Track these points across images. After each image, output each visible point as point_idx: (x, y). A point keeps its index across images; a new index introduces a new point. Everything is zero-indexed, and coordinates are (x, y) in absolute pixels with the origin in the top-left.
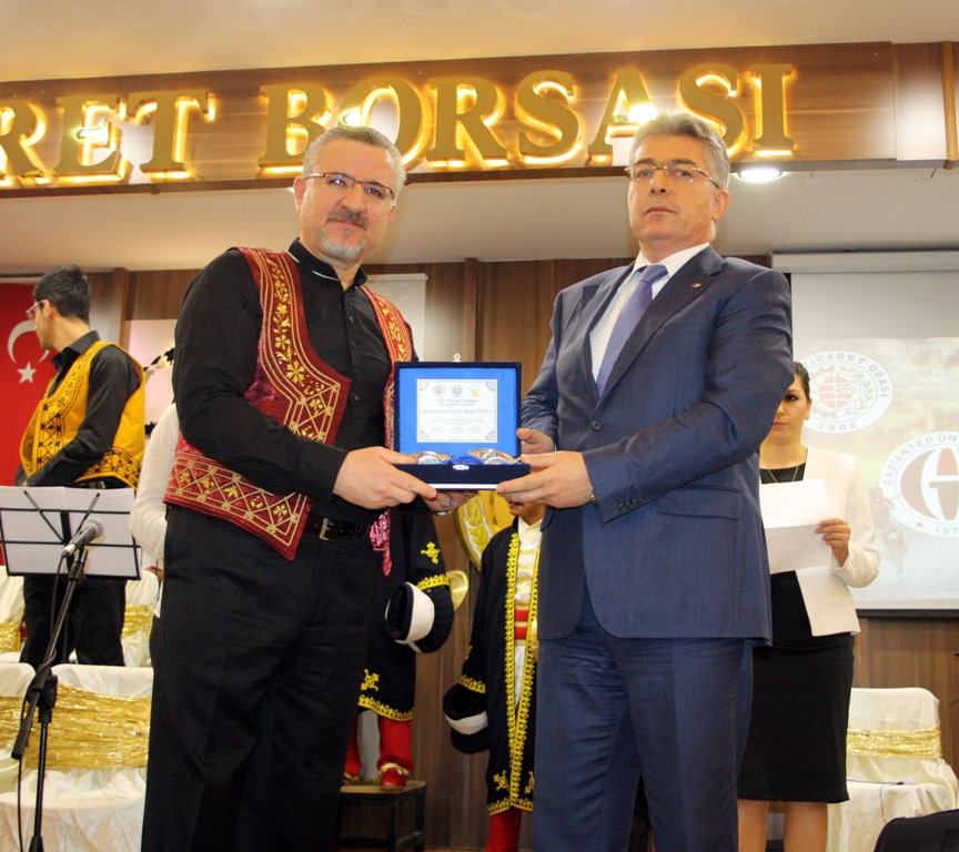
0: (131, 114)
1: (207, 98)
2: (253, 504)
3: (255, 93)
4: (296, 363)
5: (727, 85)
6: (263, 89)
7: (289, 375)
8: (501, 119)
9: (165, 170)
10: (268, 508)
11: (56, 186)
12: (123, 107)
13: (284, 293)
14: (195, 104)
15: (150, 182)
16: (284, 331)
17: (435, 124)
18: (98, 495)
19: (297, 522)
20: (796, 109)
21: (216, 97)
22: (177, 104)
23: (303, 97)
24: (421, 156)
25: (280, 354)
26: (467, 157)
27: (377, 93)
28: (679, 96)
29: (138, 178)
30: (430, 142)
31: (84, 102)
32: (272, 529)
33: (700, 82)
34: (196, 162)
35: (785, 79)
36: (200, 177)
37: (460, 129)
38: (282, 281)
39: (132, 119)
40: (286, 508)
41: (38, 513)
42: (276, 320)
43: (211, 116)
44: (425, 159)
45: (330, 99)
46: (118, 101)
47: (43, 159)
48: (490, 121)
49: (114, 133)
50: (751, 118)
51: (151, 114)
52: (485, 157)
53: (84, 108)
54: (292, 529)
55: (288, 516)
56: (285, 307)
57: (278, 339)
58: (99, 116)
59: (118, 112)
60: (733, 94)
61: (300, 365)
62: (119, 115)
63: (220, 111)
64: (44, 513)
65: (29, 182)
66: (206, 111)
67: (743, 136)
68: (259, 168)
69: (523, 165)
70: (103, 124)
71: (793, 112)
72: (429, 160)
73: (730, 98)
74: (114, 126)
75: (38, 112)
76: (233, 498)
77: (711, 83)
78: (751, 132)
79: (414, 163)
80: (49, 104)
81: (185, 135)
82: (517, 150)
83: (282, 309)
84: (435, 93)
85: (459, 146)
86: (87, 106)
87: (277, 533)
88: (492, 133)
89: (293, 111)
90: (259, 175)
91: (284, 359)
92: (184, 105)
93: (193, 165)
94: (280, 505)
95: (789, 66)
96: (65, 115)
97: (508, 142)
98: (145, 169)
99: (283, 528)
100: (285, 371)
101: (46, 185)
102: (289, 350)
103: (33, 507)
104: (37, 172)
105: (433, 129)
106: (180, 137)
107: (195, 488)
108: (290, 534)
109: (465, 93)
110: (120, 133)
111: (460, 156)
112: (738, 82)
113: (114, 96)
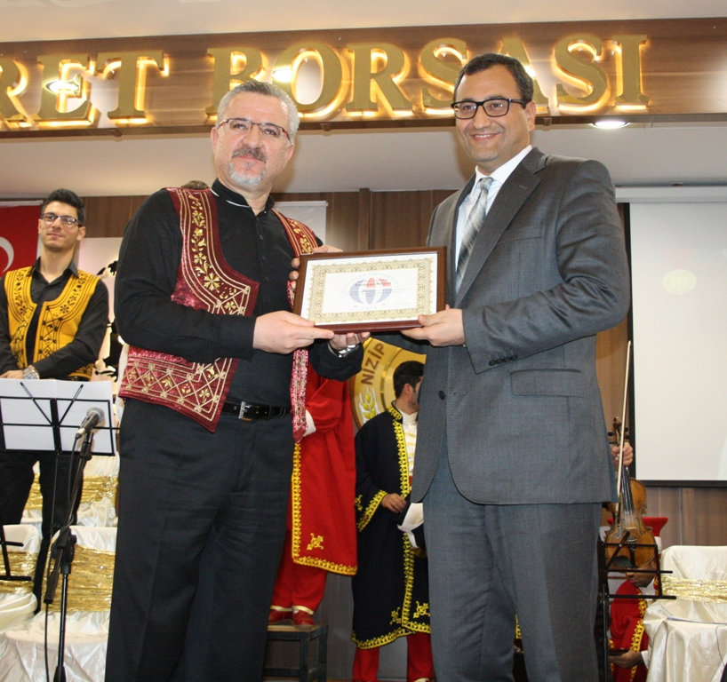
0: (99, 71)
1: (163, 58)
2: (184, 391)
3: (203, 54)
4: (211, 275)
5: (593, 52)
6: (210, 51)
7: (207, 284)
8: (407, 78)
9: (128, 117)
10: (195, 392)
11: (36, 129)
12: (92, 65)
13: (201, 220)
14: (153, 63)
15: (115, 126)
16: (201, 249)
17: (353, 82)
18: (82, 386)
19: (217, 402)
20: (649, 72)
21: (170, 57)
22: (138, 62)
23: (243, 58)
24: (341, 107)
25: (198, 269)
26: (379, 109)
27: (305, 55)
28: (553, 60)
29: (105, 123)
30: (348, 96)
31: (60, 60)
32: (198, 409)
33: (571, 48)
34: (154, 110)
35: (641, 47)
36: (157, 123)
37: (374, 86)
38: (199, 211)
39: (100, 75)
40: (209, 392)
41: (31, 401)
42: (193, 241)
43: (166, 73)
44: (344, 110)
45: (265, 60)
46: (89, 60)
47: (25, 106)
48: (398, 79)
49: (85, 85)
50: (613, 79)
51: (116, 71)
52: (393, 109)
53: (60, 65)
54: (214, 407)
55: (211, 397)
56: (201, 231)
57: (196, 256)
58: (73, 72)
59: (88, 69)
60: (597, 58)
61: (215, 276)
62: (88, 71)
63: (173, 69)
64: (37, 401)
65: (14, 126)
66: (162, 69)
67: (607, 94)
68: (206, 116)
69: (426, 116)
70: (75, 79)
71: (647, 74)
72: (348, 110)
73: (595, 62)
74: (85, 80)
75: (22, 68)
76: (169, 387)
77: (580, 50)
78: (613, 90)
79: (335, 113)
80: (30, 62)
81: (144, 88)
82: (421, 103)
83: (199, 232)
84: (352, 56)
85: (373, 100)
86: (63, 63)
87: (202, 412)
88: (400, 89)
89: (235, 70)
90: (206, 121)
91: (202, 272)
92: (143, 63)
93: (150, 113)
94: (204, 389)
95: (644, 37)
96: (44, 70)
97: (413, 96)
98: (112, 116)
99: (207, 407)
100: (204, 282)
101: (28, 128)
102: (205, 265)
103: (28, 396)
104: (21, 118)
105: (350, 85)
106: (140, 89)
107: (140, 382)
108: (212, 412)
109: (377, 55)
110: (90, 86)
111: (374, 107)
112: (603, 49)
113: (86, 56)
